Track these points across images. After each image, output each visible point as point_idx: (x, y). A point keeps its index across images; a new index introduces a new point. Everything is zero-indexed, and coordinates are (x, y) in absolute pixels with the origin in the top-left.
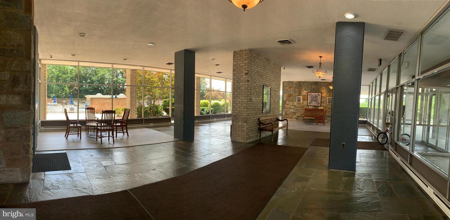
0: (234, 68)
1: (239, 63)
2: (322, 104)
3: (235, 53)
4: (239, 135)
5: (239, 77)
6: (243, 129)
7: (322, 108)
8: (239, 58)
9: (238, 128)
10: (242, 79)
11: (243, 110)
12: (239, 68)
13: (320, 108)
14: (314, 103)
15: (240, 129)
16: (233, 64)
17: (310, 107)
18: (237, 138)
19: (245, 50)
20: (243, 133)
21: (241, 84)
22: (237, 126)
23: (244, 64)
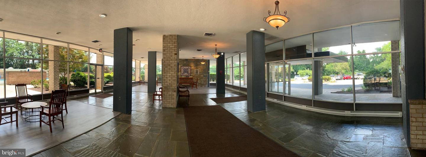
0: (164, 49)
1: (168, 45)
2: (192, 74)
3: (165, 37)
4: (169, 102)
5: (169, 56)
6: (173, 97)
7: (191, 77)
8: (169, 41)
9: (168, 97)
10: (171, 58)
11: (173, 82)
12: (169, 49)
13: (190, 77)
14: (186, 74)
15: (170, 97)
16: (163, 46)
17: (183, 77)
18: (168, 104)
19: (175, 35)
20: (173, 101)
21: (171, 62)
22: (168, 95)
23: (174, 46)
